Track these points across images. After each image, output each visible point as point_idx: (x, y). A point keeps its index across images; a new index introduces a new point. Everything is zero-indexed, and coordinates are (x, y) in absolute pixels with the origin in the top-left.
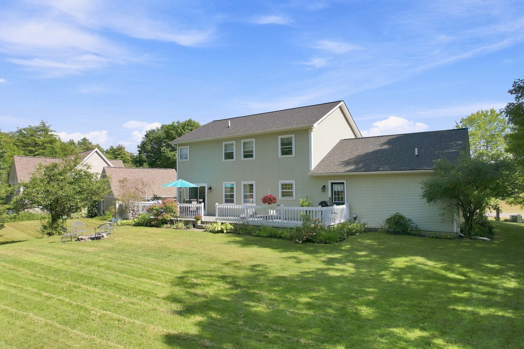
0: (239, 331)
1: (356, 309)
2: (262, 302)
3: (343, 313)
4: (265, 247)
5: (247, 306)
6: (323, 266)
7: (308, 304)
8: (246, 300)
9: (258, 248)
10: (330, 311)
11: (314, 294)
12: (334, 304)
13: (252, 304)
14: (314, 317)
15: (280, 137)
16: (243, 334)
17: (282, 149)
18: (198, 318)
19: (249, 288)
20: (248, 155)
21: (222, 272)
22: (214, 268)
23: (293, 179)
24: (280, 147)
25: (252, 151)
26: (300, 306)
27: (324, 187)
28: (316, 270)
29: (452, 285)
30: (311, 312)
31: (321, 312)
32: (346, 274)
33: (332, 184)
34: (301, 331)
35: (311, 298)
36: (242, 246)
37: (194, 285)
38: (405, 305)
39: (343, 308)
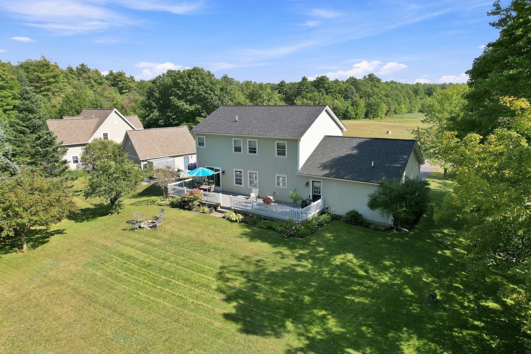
0: (252, 311)
1: (303, 298)
2: (261, 293)
3: (297, 300)
4: (264, 242)
5: (255, 295)
6: (295, 262)
7: (283, 294)
8: (254, 291)
9: (260, 242)
10: (292, 299)
11: (286, 287)
12: (294, 294)
13: (257, 294)
14: (283, 303)
15: (276, 142)
16: (254, 313)
17: (278, 151)
18: (234, 304)
19: (255, 281)
20: (253, 150)
21: (241, 268)
22: (236, 263)
23: (285, 174)
24: (276, 149)
25: (255, 149)
26: (278, 295)
27: (307, 184)
28: (291, 266)
29: (355, 280)
30: (282, 299)
31: (287, 299)
32: (306, 270)
33: (313, 181)
34: (277, 311)
35: (284, 289)
36: (251, 240)
37: (228, 280)
38: (325, 295)
39: (297, 297)
